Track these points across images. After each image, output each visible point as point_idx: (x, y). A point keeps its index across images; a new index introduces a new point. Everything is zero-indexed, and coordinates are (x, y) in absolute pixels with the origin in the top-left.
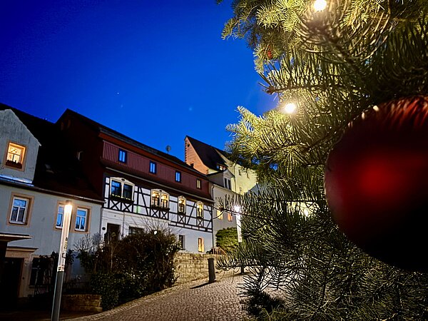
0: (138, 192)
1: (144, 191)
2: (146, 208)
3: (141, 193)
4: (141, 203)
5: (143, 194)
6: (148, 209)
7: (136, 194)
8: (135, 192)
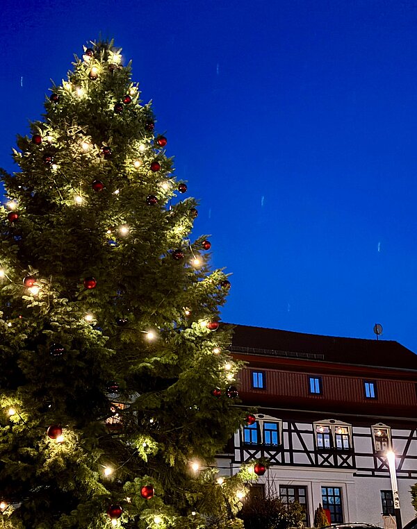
0: (290, 431)
1: (300, 426)
2: (308, 453)
3: (296, 430)
4: (297, 445)
5: (298, 432)
6: (312, 455)
7: (286, 434)
8: (284, 430)
